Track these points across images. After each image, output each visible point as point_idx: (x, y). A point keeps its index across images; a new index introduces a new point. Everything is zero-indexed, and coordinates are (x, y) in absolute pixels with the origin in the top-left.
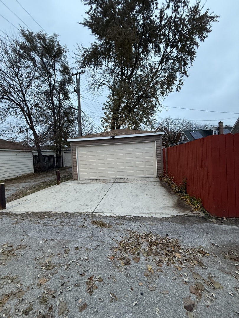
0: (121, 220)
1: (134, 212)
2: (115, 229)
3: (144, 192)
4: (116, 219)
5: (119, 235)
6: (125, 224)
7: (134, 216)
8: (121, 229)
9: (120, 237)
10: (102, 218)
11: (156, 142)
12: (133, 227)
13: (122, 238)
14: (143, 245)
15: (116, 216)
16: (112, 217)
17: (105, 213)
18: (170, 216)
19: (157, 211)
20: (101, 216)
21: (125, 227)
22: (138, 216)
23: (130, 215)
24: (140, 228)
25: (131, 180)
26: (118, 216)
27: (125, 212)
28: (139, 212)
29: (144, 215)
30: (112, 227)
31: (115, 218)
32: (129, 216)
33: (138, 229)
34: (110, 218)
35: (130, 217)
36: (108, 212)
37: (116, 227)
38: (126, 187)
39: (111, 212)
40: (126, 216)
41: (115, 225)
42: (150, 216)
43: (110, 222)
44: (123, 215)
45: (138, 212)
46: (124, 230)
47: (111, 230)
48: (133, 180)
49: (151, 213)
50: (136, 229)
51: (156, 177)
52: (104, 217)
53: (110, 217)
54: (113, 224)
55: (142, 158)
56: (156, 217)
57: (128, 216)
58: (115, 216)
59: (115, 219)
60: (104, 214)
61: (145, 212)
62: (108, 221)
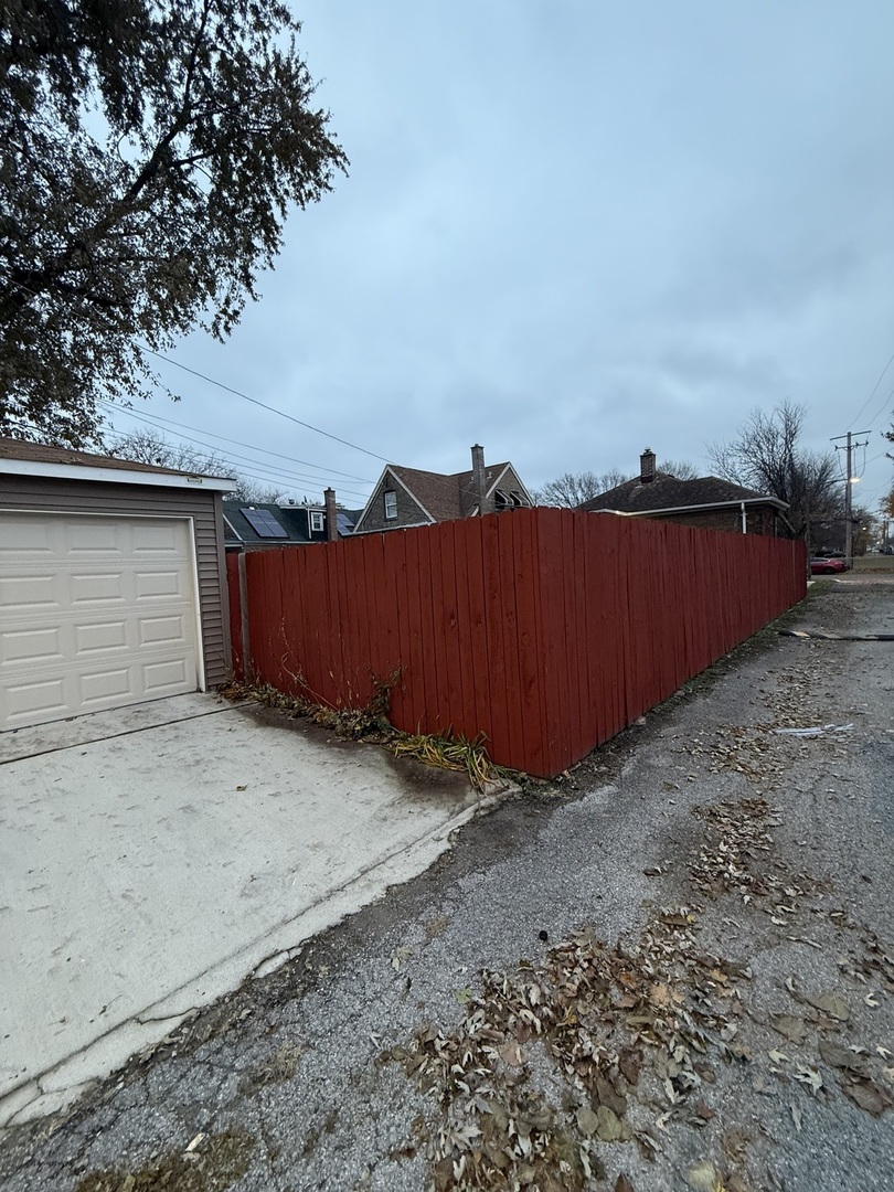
0: (259, 1027)
1: (277, 914)
2: (293, 1141)
3: (207, 776)
4: (215, 1044)
5: (372, 1157)
6: (314, 1034)
7: (306, 946)
8: (332, 1093)
9: (392, 1156)
10: (75, 1143)
11: (196, 521)
12: (378, 1016)
13: (410, 1152)
14: (536, 1077)
15: (183, 1024)
16: (159, 1053)
17: (55, 1068)
18: (444, 846)
19: (379, 848)
20: (36, 1125)
21: (342, 1057)
22: (331, 928)
23: (277, 954)
24: (419, 993)
25: (53, 734)
26: (202, 1014)
27: (227, 953)
28: (308, 903)
29: (350, 904)
30: (251, 1143)
31: (193, 1043)
32: (279, 961)
33: (421, 1005)
34: (153, 1078)
35: (290, 962)
36: (74, 1038)
37: (281, 1110)
38: (60, 784)
39: (102, 1024)
40: (261, 974)
41: (251, 1102)
42: (378, 892)
43: (187, 1114)
44: (226, 981)
45: (296, 905)
46: (355, 1080)
47: (275, 1173)
48: (69, 731)
49: (363, 873)
50: (409, 1018)
51: (199, 691)
52: (79, 1117)
53: (139, 1066)
54: (229, 1106)
55: (119, 604)
56: (405, 879)
57: (268, 968)
58: (176, 1032)
59: (201, 1054)
60: (49, 1083)
61: (333, 885)
62: (163, 1122)
